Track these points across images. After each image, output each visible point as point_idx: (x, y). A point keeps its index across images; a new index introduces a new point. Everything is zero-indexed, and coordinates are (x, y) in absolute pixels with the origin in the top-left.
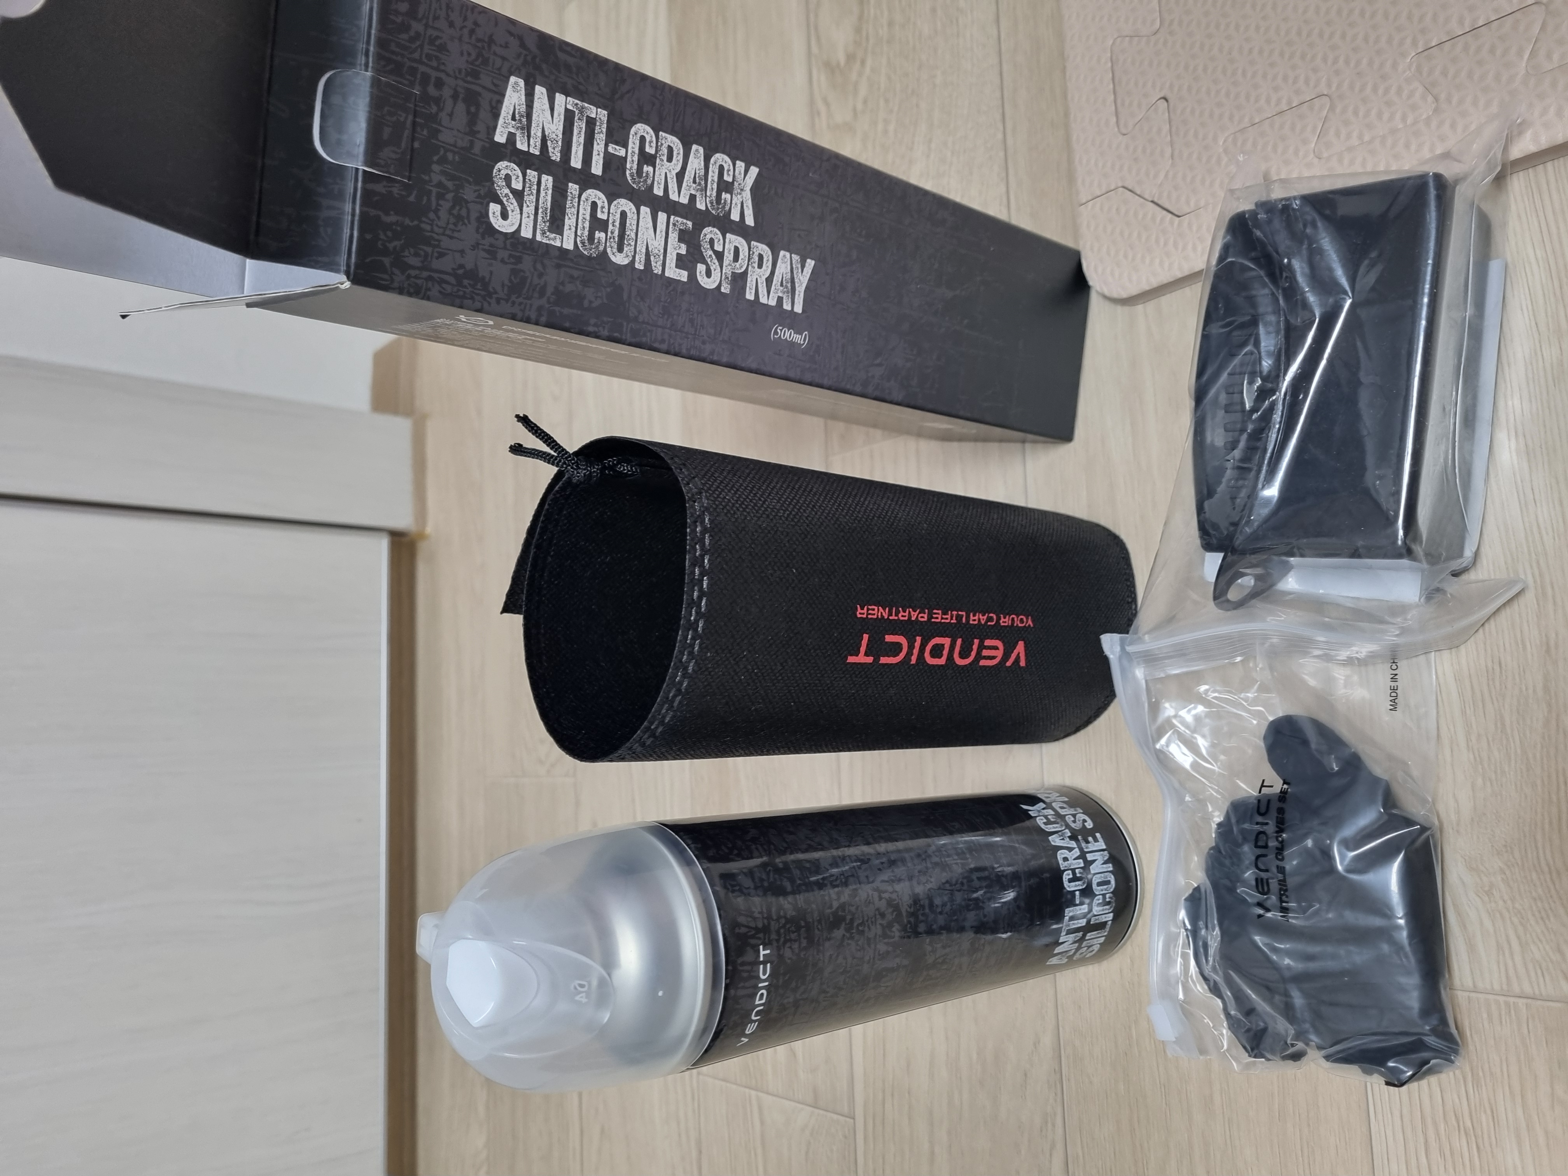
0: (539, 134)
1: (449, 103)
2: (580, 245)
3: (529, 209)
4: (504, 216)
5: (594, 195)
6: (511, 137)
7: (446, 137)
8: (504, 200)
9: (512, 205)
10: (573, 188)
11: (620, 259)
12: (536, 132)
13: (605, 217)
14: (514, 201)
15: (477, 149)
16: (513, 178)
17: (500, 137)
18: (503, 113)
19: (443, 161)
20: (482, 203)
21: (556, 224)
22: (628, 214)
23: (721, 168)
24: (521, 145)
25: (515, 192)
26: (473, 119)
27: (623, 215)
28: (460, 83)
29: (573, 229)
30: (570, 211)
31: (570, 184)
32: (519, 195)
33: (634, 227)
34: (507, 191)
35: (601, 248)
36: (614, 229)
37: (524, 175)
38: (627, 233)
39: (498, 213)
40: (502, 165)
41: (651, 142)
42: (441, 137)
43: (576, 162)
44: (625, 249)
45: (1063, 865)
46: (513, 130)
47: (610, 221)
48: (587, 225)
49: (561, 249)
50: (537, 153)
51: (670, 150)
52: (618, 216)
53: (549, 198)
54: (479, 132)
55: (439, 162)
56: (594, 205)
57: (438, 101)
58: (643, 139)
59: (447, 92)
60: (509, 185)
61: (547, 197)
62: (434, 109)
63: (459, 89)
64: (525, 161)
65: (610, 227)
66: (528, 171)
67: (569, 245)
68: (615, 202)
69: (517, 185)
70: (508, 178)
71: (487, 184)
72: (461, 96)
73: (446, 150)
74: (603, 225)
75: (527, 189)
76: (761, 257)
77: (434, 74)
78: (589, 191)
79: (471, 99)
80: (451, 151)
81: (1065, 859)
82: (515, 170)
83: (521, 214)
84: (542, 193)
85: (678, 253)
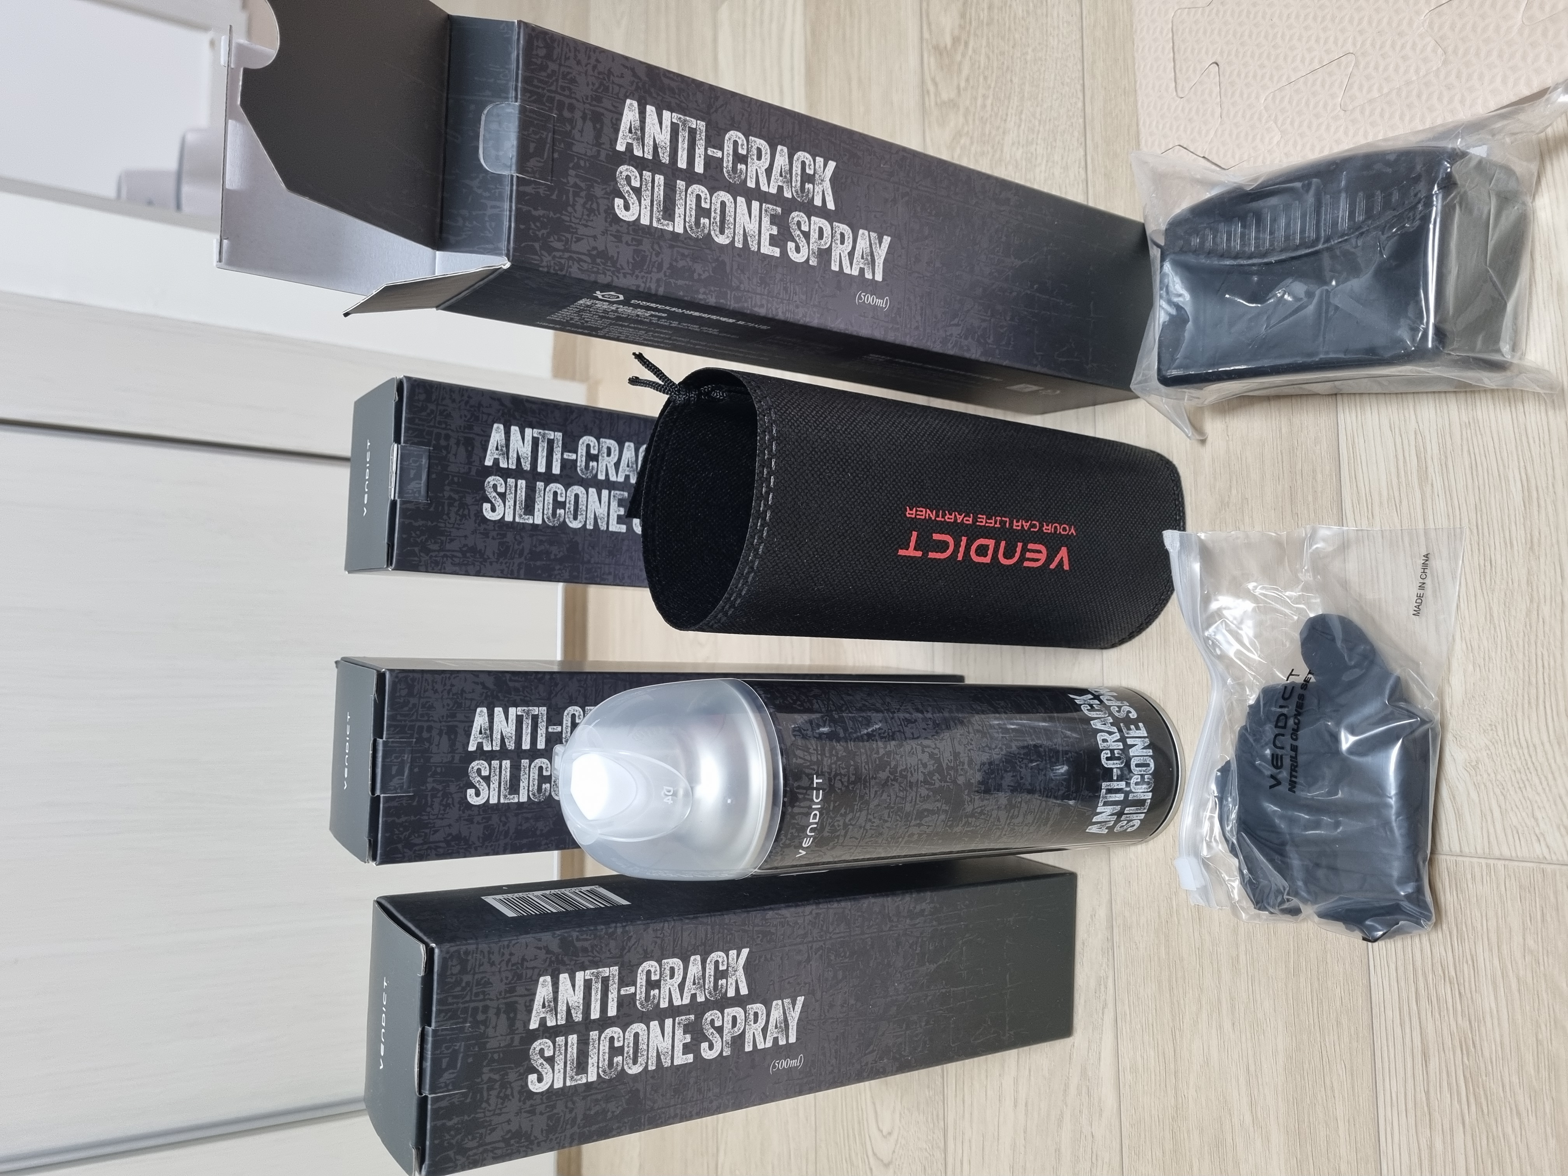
0: (651, 143)
1: (580, 123)
2: (688, 229)
3: (646, 202)
4: (627, 207)
5: (698, 189)
6: (629, 147)
7: (578, 148)
8: (626, 196)
9: (633, 199)
10: (681, 184)
11: (722, 240)
12: (649, 141)
13: (708, 206)
14: (634, 196)
15: (603, 156)
16: (633, 178)
17: (621, 147)
18: (622, 128)
19: (577, 167)
20: (608, 199)
21: (668, 212)
22: (727, 204)
23: (803, 163)
24: (638, 152)
25: (634, 189)
26: (598, 134)
27: (723, 204)
28: (587, 106)
29: (683, 217)
30: (680, 203)
31: (678, 181)
32: (637, 191)
33: (733, 214)
34: (628, 188)
35: (706, 231)
36: (716, 215)
37: (641, 175)
38: (727, 219)
39: (622, 206)
40: (623, 168)
41: (742, 145)
42: (575, 149)
43: (682, 164)
44: (726, 231)
45: (1101, 745)
46: (630, 141)
47: (713, 210)
48: (693, 213)
49: (673, 233)
50: (650, 157)
51: (759, 151)
52: (719, 205)
53: (662, 193)
54: (603, 144)
55: (573, 168)
56: (698, 197)
57: (571, 121)
58: (735, 143)
59: (578, 114)
60: (629, 184)
61: (660, 192)
62: (568, 128)
63: (587, 111)
64: (641, 164)
65: (713, 214)
66: (644, 172)
67: (679, 230)
68: (716, 194)
69: (636, 183)
70: (628, 179)
71: (612, 183)
72: (589, 117)
73: (579, 158)
74: (707, 213)
75: (644, 187)
76: (842, 235)
77: (567, 101)
78: (694, 186)
79: (597, 118)
80: (582, 159)
81: (1105, 741)
82: (633, 172)
83: (640, 206)
84: (656, 189)
85: (770, 235)
